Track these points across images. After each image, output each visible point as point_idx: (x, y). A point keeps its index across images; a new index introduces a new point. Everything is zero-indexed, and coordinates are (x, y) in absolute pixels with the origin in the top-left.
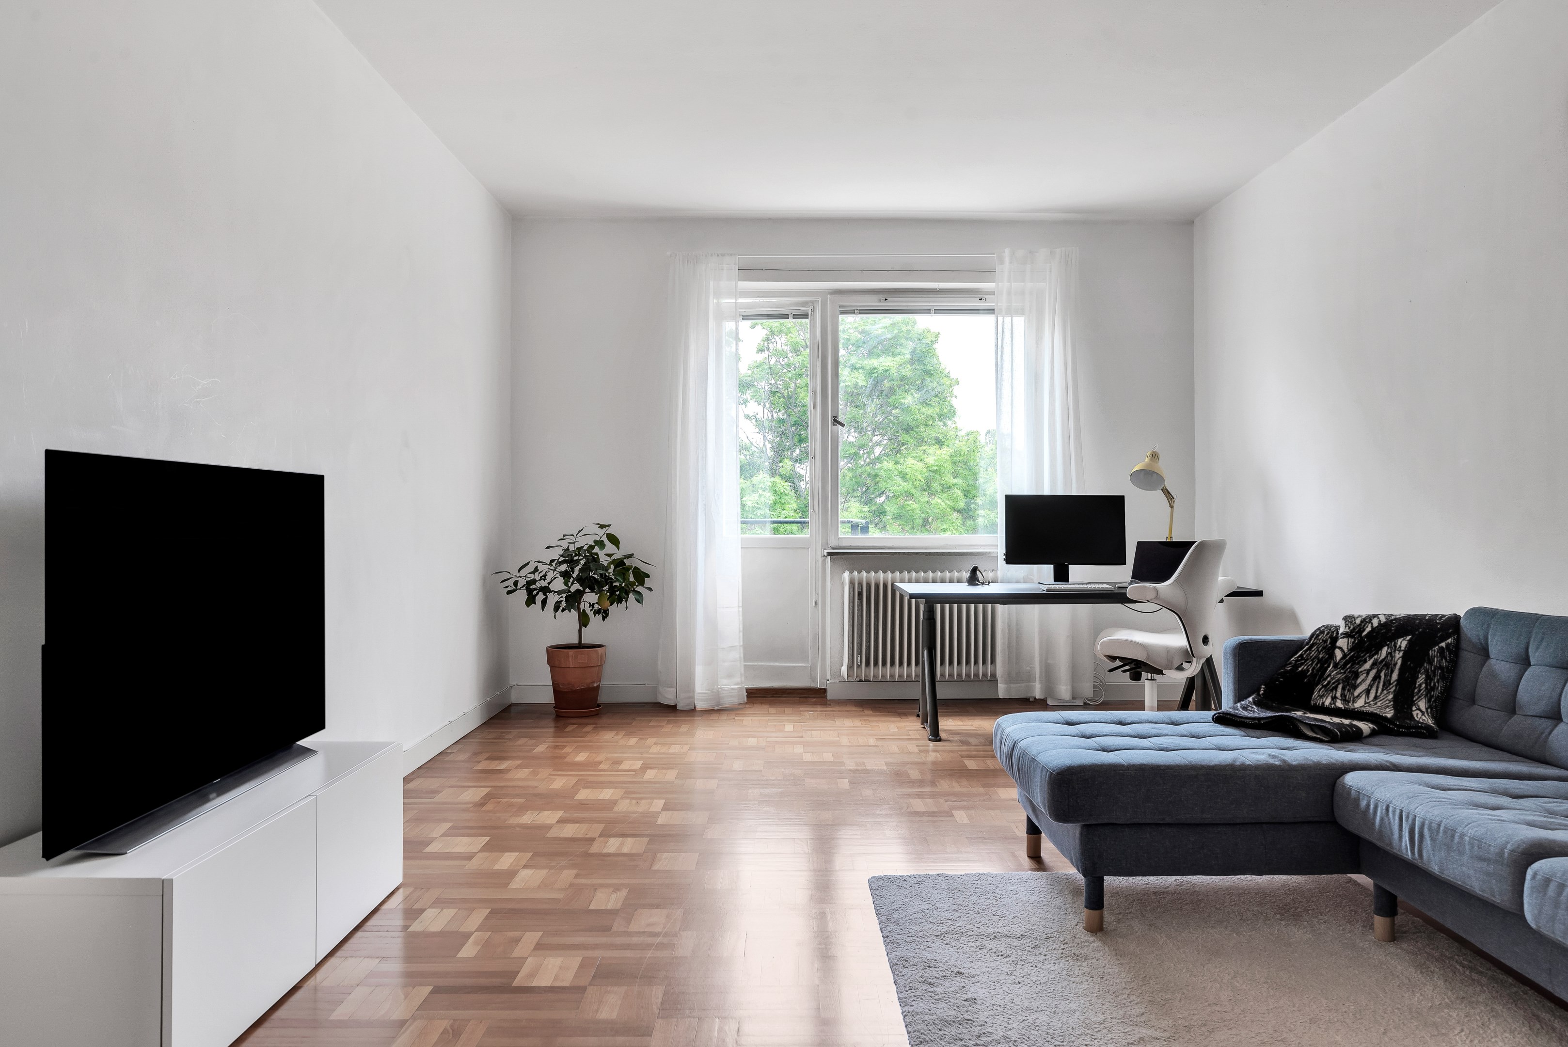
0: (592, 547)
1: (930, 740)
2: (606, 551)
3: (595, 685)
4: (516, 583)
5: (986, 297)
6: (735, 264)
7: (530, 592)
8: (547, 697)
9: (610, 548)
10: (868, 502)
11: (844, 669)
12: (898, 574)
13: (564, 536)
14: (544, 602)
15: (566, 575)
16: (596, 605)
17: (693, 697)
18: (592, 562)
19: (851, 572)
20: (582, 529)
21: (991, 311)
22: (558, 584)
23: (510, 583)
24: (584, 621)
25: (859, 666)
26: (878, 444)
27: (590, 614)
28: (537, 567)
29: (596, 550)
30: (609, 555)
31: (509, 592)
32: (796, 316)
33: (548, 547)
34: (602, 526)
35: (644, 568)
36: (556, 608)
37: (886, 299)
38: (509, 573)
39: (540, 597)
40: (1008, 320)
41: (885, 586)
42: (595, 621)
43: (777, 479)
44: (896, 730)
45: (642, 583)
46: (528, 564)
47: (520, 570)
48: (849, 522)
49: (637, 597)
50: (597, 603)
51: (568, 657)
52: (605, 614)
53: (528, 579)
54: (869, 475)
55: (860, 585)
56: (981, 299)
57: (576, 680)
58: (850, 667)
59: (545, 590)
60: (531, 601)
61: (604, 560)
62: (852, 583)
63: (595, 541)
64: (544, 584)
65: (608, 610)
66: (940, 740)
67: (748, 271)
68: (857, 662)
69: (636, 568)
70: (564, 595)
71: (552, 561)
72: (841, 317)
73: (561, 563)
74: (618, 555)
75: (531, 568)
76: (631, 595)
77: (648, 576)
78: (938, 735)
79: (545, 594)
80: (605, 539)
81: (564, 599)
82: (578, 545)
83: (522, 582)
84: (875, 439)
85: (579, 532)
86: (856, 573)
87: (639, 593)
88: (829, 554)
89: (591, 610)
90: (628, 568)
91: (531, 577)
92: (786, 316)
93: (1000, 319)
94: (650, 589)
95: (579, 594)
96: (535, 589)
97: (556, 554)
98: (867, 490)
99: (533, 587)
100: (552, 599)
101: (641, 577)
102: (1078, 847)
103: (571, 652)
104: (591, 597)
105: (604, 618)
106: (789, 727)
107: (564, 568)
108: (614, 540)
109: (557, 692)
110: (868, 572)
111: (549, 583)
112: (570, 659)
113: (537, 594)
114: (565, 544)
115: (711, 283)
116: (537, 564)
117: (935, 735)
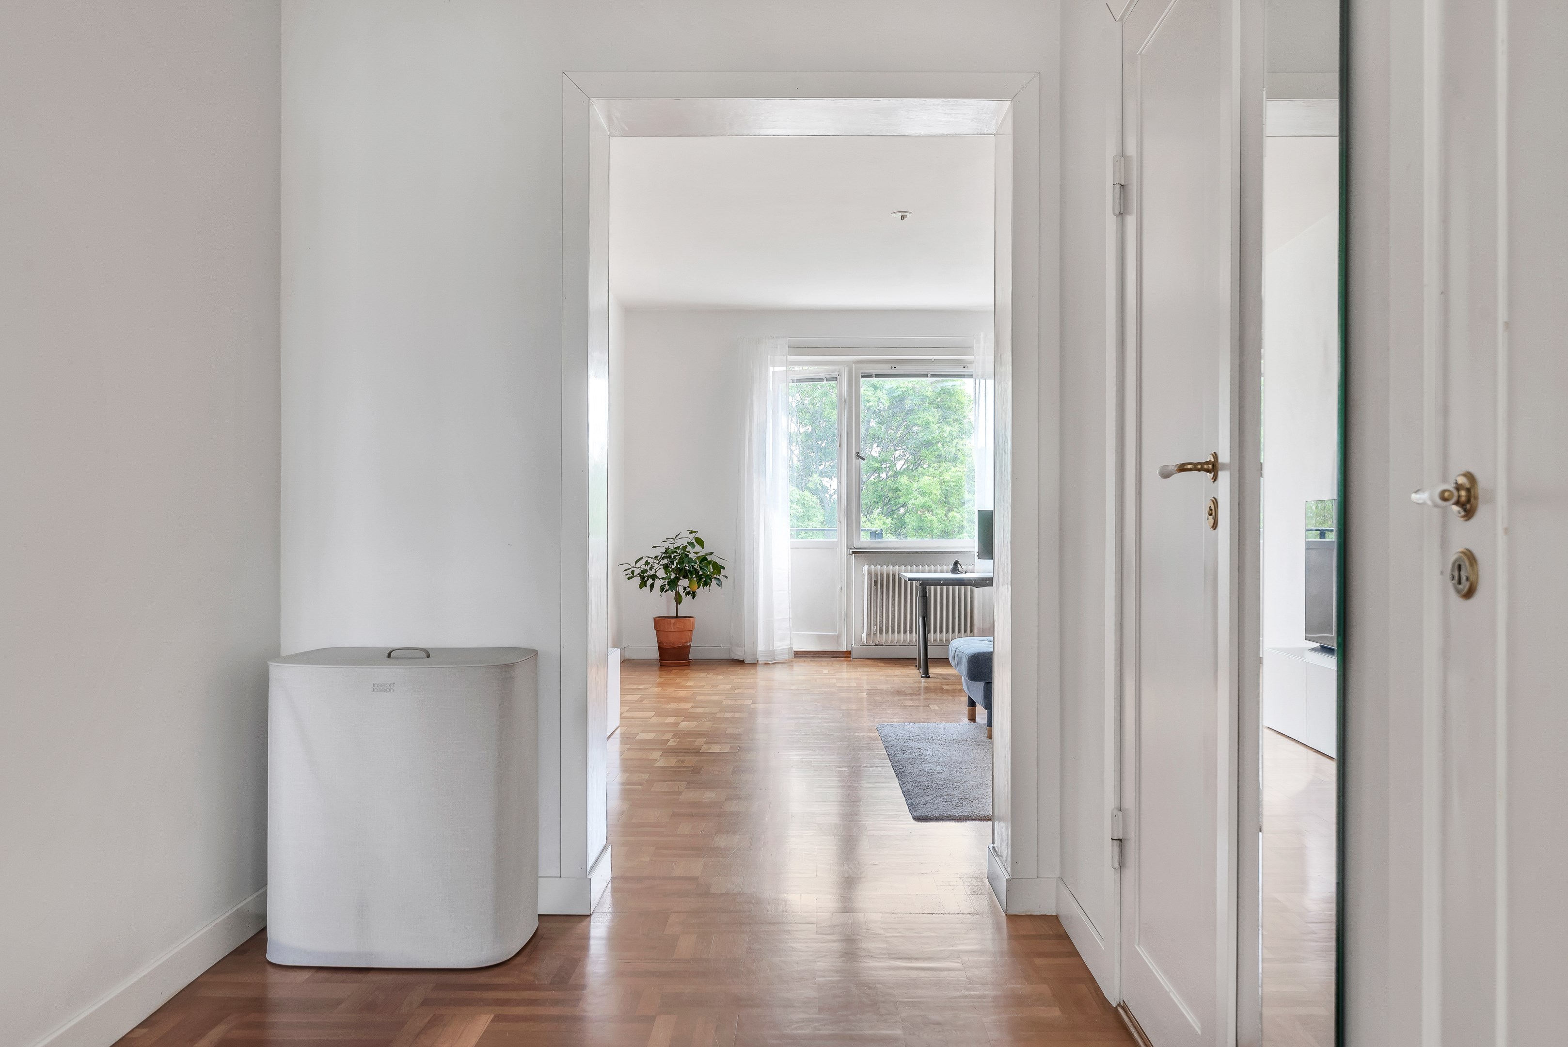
0: (685, 547)
1: (922, 677)
2: (696, 550)
3: (688, 644)
4: (633, 572)
5: (968, 365)
6: (786, 344)
7: (643, 578)
8: (654, 654)
9: (698, 548)
10: (890, 514)
11: (864, 635)
12: (903, 567)
13: (667, 539)
14: (652, 586)
15: (666, 567)
16: (687, 588)
17: (756, 654)
18: (686, 558)
19: (869, 566)
20: (679, 534)
21: (971, 376)
22: (661, 573)
23: (629, 572)
24: (678, 599)
25: (875, 634)
26: (900, 458)
27: (683, 595)
28: (647, 560)
29: (689, 548)
30: (696, 553)
31: (629, 578)
32: (828, 379)
33: (654, 547)
34: (691, 532)
35: (720, 562)
36: (662, 589)
37: (895, 367)
38: (629, 564)
39: (650, 581)
40: (983, 381)
41: (894, 576)
42: (686, 600)
43: (806, 493)
44: (900, 673)
45: (719, 573)
46: (642, 558)
47: (636, 563)
48: (869, 530)
49: (718, 582)
50: (688, 587)
51: (670, 623)
52: (694, 595)
53: (642, 569)
54: (890, 489)
55: (876, 574)
56: (964, 367)
57: (674, 639)
58: (868, 635)
59: (654, 577)
60: (643, 584)
61: (692, 556)
62: (869, 573)
63: (688, 542)
64: (652, 572)
65: (696, 592)
66: (929, 677)
67: (796, 348)
68: (874, 631)
69: (715, 562)
70: (667, 581)
71: (656, 557)
72: (862, 380)
73: (663, 558)
74: (702, 553)
75: (643, 561)
76: (713, 580)
77: (724, 568)
78: (928, 674)
79: (653, 580)
80: (694, 541)
81: (666, 583)
82: (676, 545)
83: (637, 571)
84: (897, 454)
85: (677, 536)
86: (873, 566)
87: (719, 579)
88: (854, 553)
89: (684, 592)
90: (710, 563)
91: (644, 567)
92: (821, 380)
93: (977, 381)
94: (726, 577)
95: (677, 579)
96: (646, 576)
97: (659, 552)
98: (889, 502)
99: (645, 575)
100: (658, 584)
101: (718, 568)
102: (983, 694)
103: (672, 620)
104: (683, 583)
105: (694, 597)
106: (826, 671)
107: (665, 561)
108: (700, 542)
109: (662, 649)
110: (881, 566)
111: (656, 572)
112: (672, 625)
113: (648, 580)
114: (666, 545)
115: (769, 357)
116: (647, 559)
117: (926, 675)
